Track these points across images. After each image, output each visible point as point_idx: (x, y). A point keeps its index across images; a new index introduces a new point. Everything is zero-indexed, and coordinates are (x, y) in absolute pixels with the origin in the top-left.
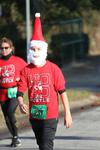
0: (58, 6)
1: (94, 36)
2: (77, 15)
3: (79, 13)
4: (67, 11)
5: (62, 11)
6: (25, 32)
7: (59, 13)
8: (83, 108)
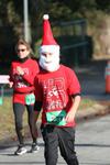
0: (59, 6)
1: (98, 39)
2: (80, 15)
3: (83, 14)
4: (69, 11)
5: (63, 11)
6: (23, 33)
7: (60, 13)
8: (86, 118)
